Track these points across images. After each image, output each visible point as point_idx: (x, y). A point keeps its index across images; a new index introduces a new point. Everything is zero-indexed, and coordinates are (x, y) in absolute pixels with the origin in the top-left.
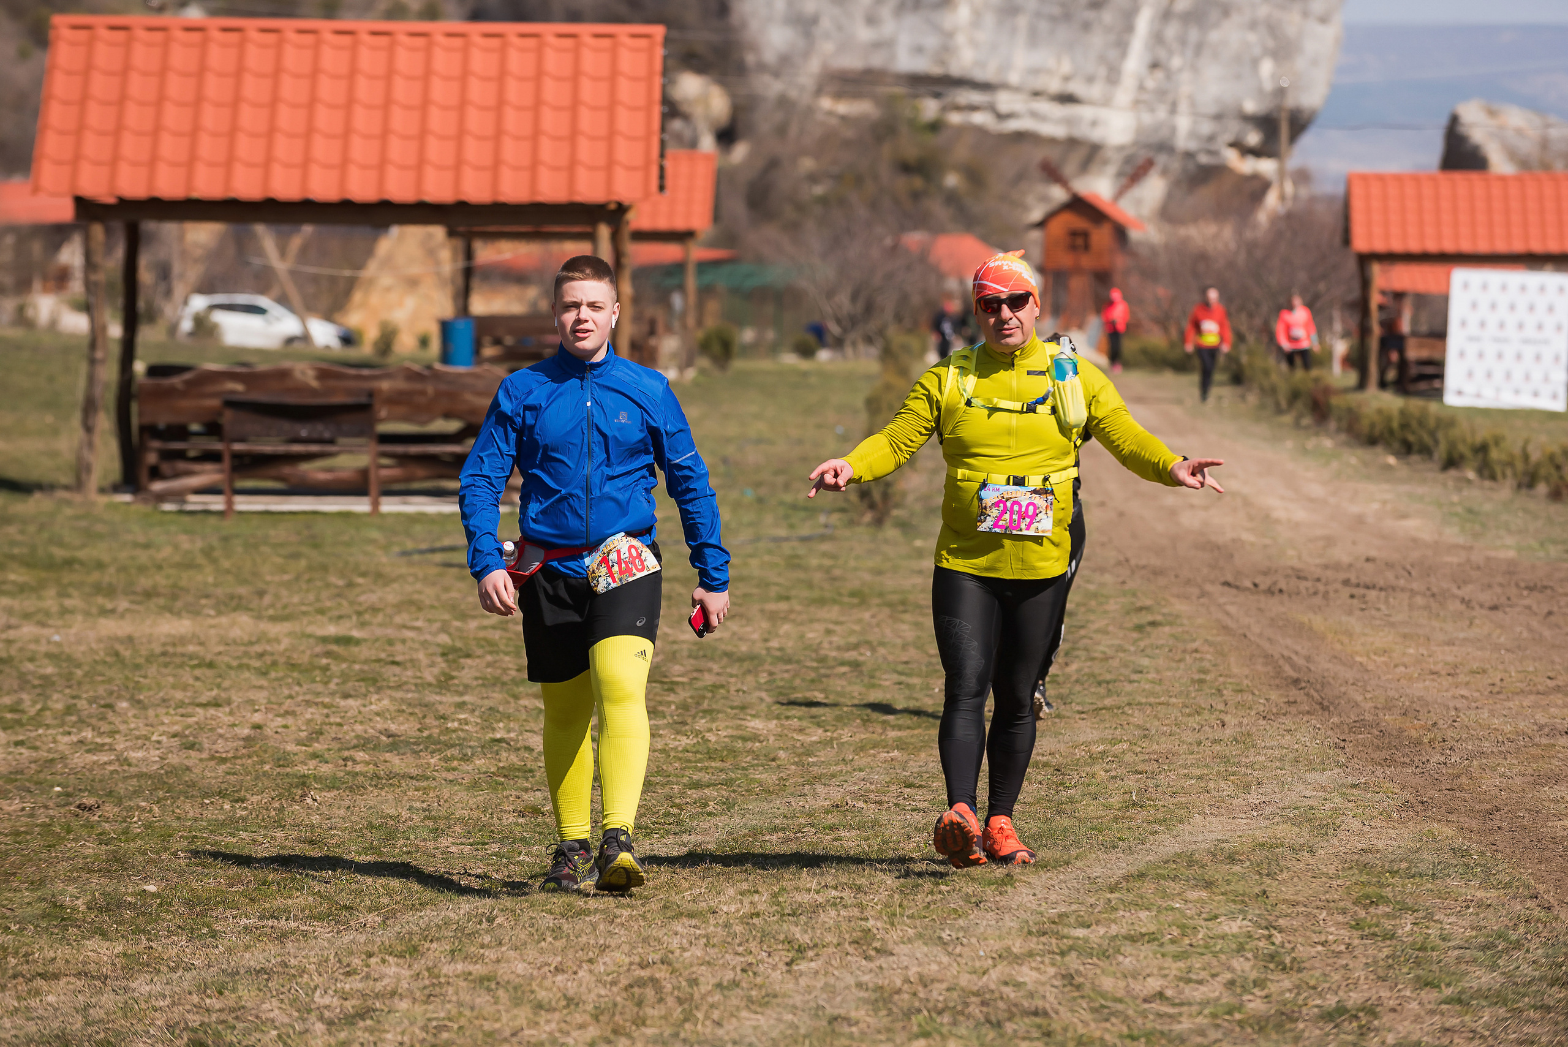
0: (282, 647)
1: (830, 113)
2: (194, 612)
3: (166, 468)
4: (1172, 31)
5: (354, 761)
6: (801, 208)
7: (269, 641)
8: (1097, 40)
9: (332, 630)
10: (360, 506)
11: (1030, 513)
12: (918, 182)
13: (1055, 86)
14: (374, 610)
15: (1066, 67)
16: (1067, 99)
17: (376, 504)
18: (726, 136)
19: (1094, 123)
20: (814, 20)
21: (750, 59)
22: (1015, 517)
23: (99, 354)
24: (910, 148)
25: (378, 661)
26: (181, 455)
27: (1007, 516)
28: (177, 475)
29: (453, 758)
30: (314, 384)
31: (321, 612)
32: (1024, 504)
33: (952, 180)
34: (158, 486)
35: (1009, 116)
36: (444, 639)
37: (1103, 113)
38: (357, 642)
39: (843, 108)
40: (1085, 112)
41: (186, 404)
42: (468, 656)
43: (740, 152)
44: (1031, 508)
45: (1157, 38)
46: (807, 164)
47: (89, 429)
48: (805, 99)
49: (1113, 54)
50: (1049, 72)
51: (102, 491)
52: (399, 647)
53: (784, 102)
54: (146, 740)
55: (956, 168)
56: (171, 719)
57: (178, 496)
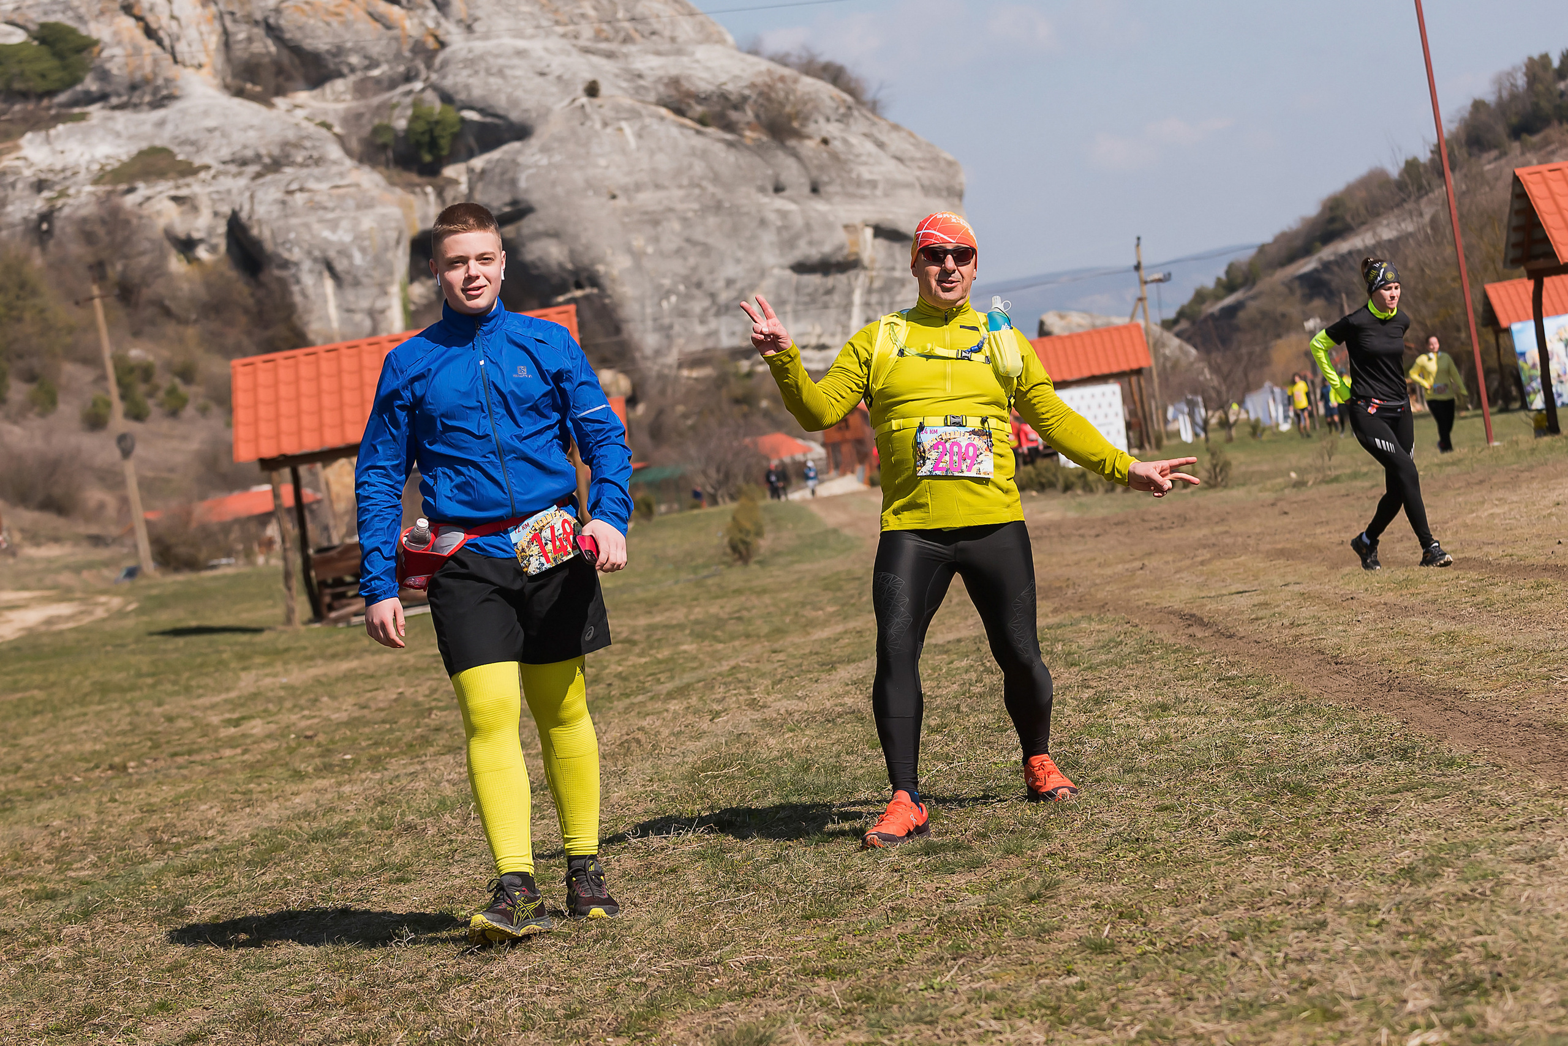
1: (689, 378)
3: (336, 604)
4: (874, 298)
6: (681, 434)
8: (833, 313)
11: (971, 454)
12: (745, 408)
13: (813, 341)
15: (818, 330)
16: (822, 347)
18: (632, 401)
20: (671, 327)
21: (638, 355)
22: (955, 458)
24: (737, 389)
26: (343, 596)
27: (947, 458)
28: (343, 607)
32: (964, 444)
33: (764, 404)
34: (333, 615)
39: (695, 374)
41: (342, 565)
43: (641, 409)
44: (971, 449)
45: (867, 304)
46: (680, 409)
47: (289, 589)
48: (673, 372)
49: (843, 318)
50: (808, 334)
51: (305, 624)
53: (661, 377)
54: (338, 710)
55: (766, 397)
56: (351, 700)
57: (345, 619)
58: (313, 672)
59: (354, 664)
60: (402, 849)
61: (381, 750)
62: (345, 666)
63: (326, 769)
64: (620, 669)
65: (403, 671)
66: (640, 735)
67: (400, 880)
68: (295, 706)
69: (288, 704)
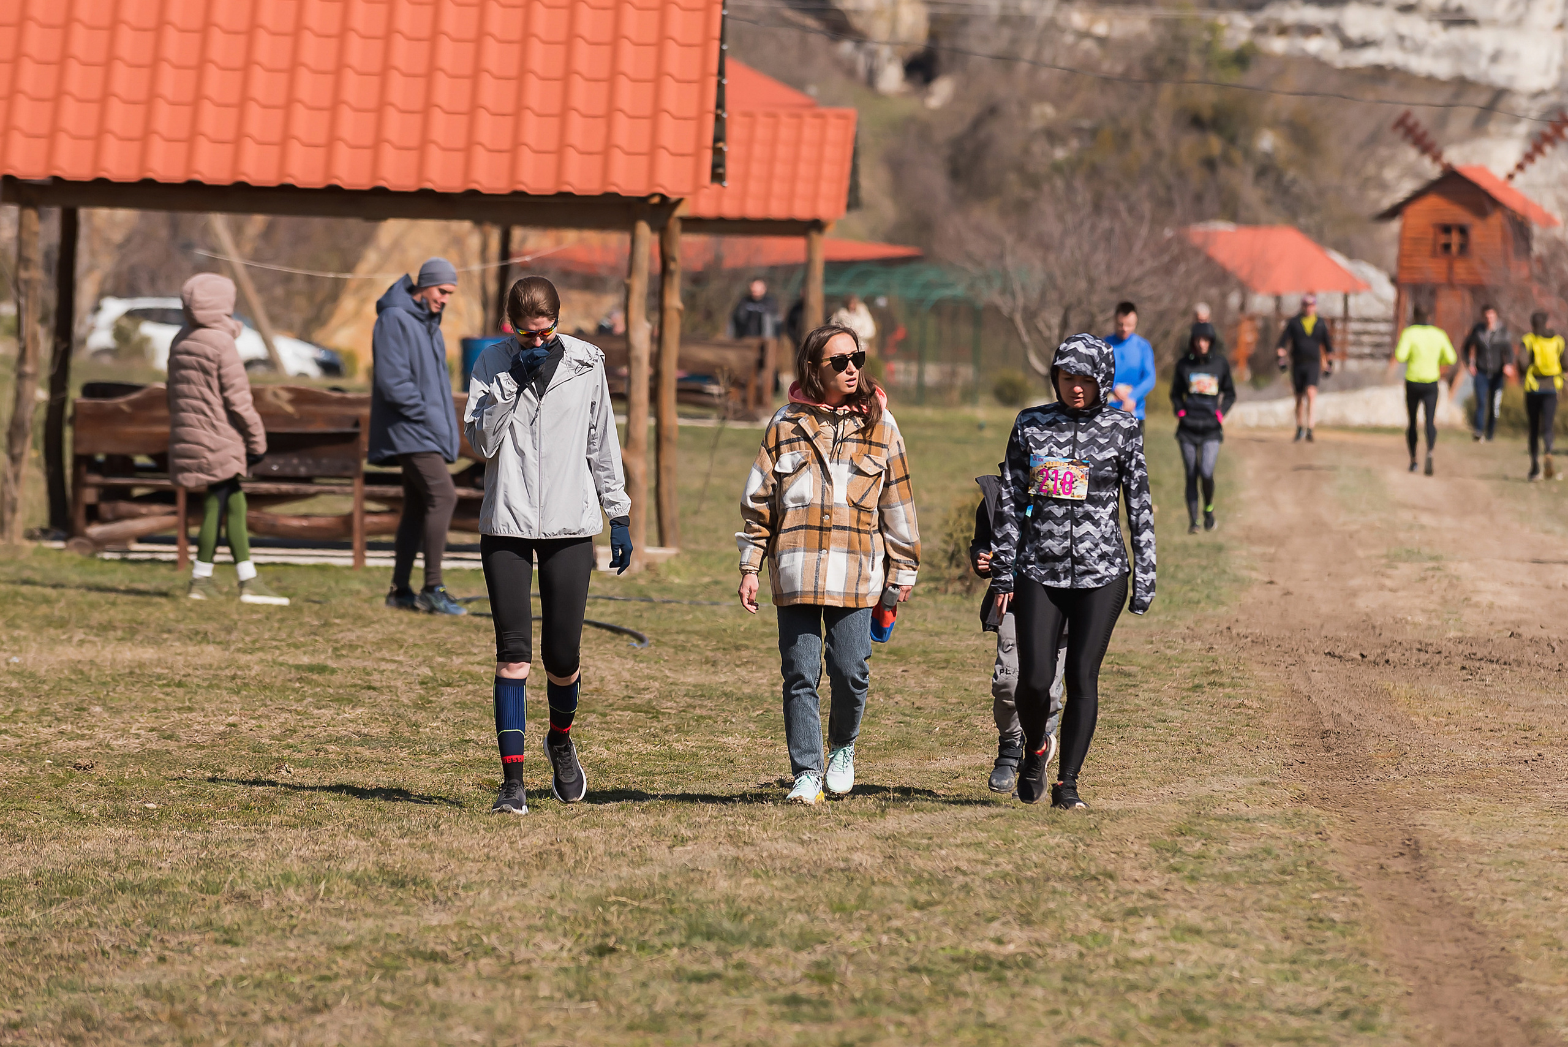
0: (253, 673)
1: (1084, 33)
2: (156, 642)
3: (105, 508)
5: (326, 752)
7: (239, 668)
9: (306, 660)
10: (342, 559)
12: (1215, 145)
14: (352, 647)
17: (360, 558)
19: (1495, 58)
23: (29, 369)
24: (1204, 90)
25: (355, 686)
26: (124, 494)
28: (119, 518)
29: (422, 752)
30: (289, 409)
31: (296, 646)
33: (1267, 141)
34: (95, 530)
35: (1365, 43)
36: (426, 671)
37: (1511, 41)
38: (333, 671)
39: (1104, 25)
40: (1485, 39)
41: (132, 430)
42: (449, 685)
43: (942, 90)
46: (1044, 112)
47: (15, 459)
48: (1043, 12)
51: (30, 536)
52: (376, 676)
53: (1011, 18)
54: (124, 733)
55: (1274, 124)
56: (146, 719)
57: (119, 542)
58: (69, 653)
59: (148, 654)
60: (230, 915)
61: (201, 805)
62: (129, 654)
63: (119, 816)
64: (606, 754)
65: (239, 685)
66: (566, 849)
67: (226, 942)
68: (43, 712)
69: (31, 706)
